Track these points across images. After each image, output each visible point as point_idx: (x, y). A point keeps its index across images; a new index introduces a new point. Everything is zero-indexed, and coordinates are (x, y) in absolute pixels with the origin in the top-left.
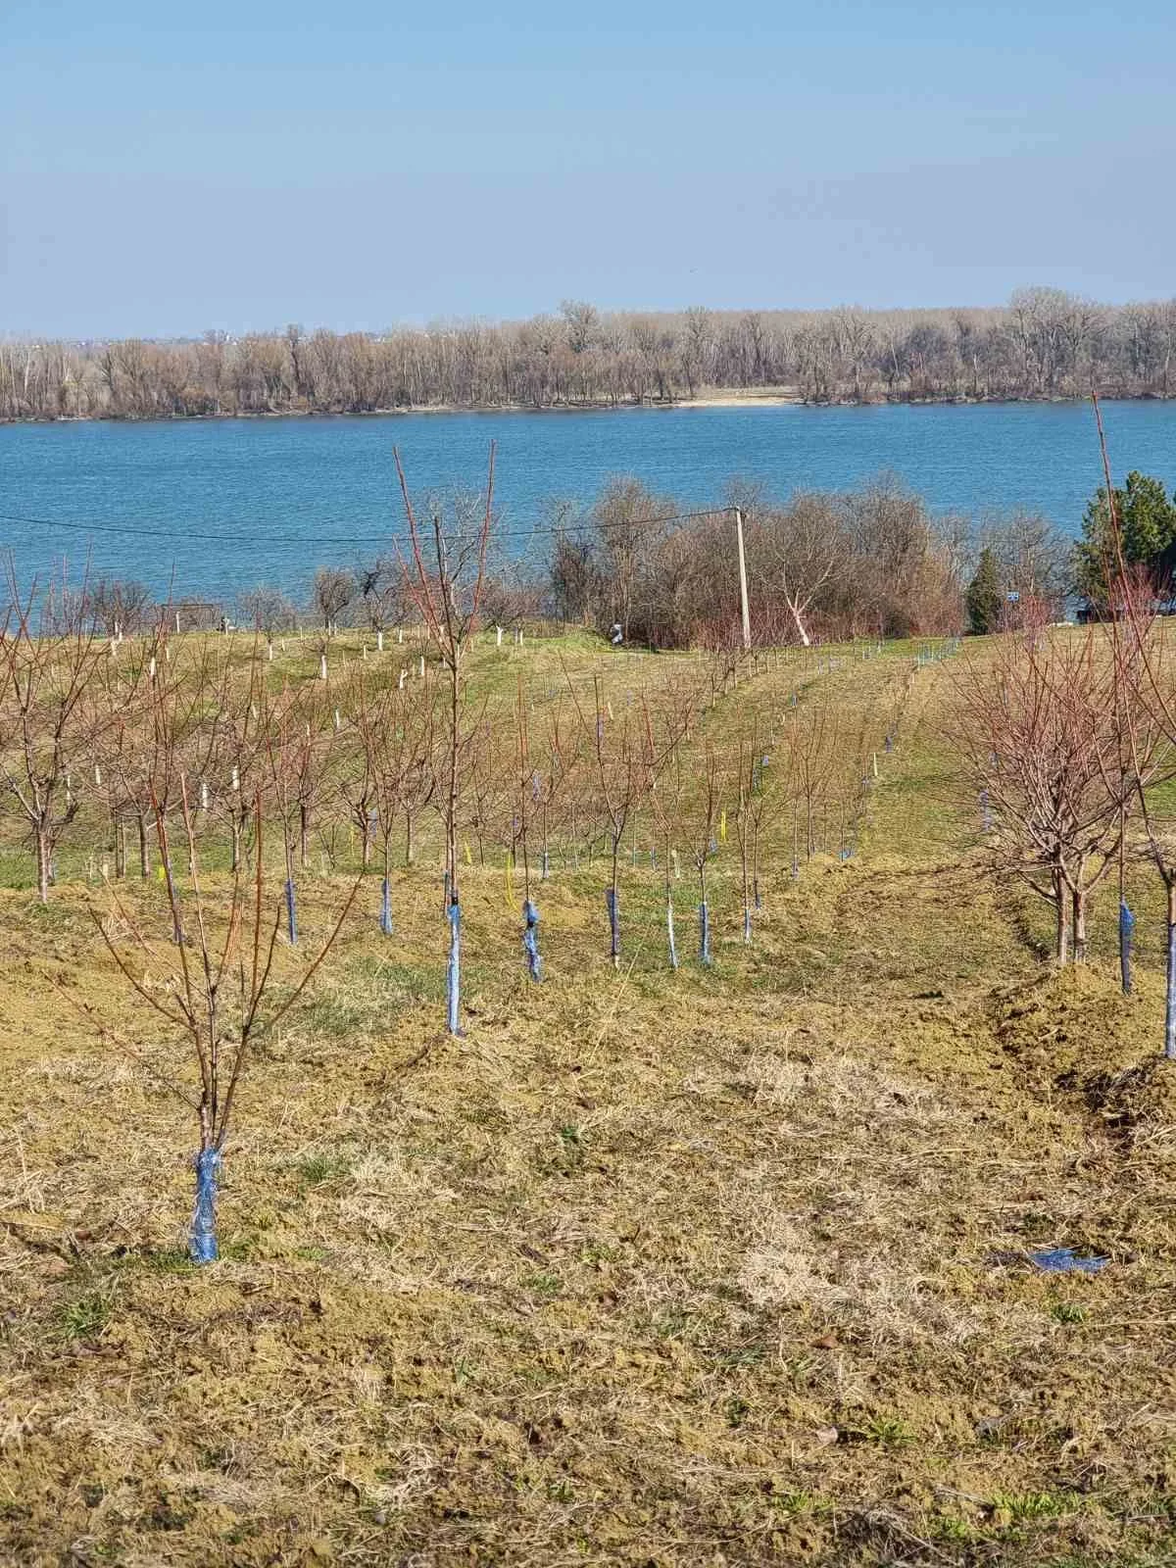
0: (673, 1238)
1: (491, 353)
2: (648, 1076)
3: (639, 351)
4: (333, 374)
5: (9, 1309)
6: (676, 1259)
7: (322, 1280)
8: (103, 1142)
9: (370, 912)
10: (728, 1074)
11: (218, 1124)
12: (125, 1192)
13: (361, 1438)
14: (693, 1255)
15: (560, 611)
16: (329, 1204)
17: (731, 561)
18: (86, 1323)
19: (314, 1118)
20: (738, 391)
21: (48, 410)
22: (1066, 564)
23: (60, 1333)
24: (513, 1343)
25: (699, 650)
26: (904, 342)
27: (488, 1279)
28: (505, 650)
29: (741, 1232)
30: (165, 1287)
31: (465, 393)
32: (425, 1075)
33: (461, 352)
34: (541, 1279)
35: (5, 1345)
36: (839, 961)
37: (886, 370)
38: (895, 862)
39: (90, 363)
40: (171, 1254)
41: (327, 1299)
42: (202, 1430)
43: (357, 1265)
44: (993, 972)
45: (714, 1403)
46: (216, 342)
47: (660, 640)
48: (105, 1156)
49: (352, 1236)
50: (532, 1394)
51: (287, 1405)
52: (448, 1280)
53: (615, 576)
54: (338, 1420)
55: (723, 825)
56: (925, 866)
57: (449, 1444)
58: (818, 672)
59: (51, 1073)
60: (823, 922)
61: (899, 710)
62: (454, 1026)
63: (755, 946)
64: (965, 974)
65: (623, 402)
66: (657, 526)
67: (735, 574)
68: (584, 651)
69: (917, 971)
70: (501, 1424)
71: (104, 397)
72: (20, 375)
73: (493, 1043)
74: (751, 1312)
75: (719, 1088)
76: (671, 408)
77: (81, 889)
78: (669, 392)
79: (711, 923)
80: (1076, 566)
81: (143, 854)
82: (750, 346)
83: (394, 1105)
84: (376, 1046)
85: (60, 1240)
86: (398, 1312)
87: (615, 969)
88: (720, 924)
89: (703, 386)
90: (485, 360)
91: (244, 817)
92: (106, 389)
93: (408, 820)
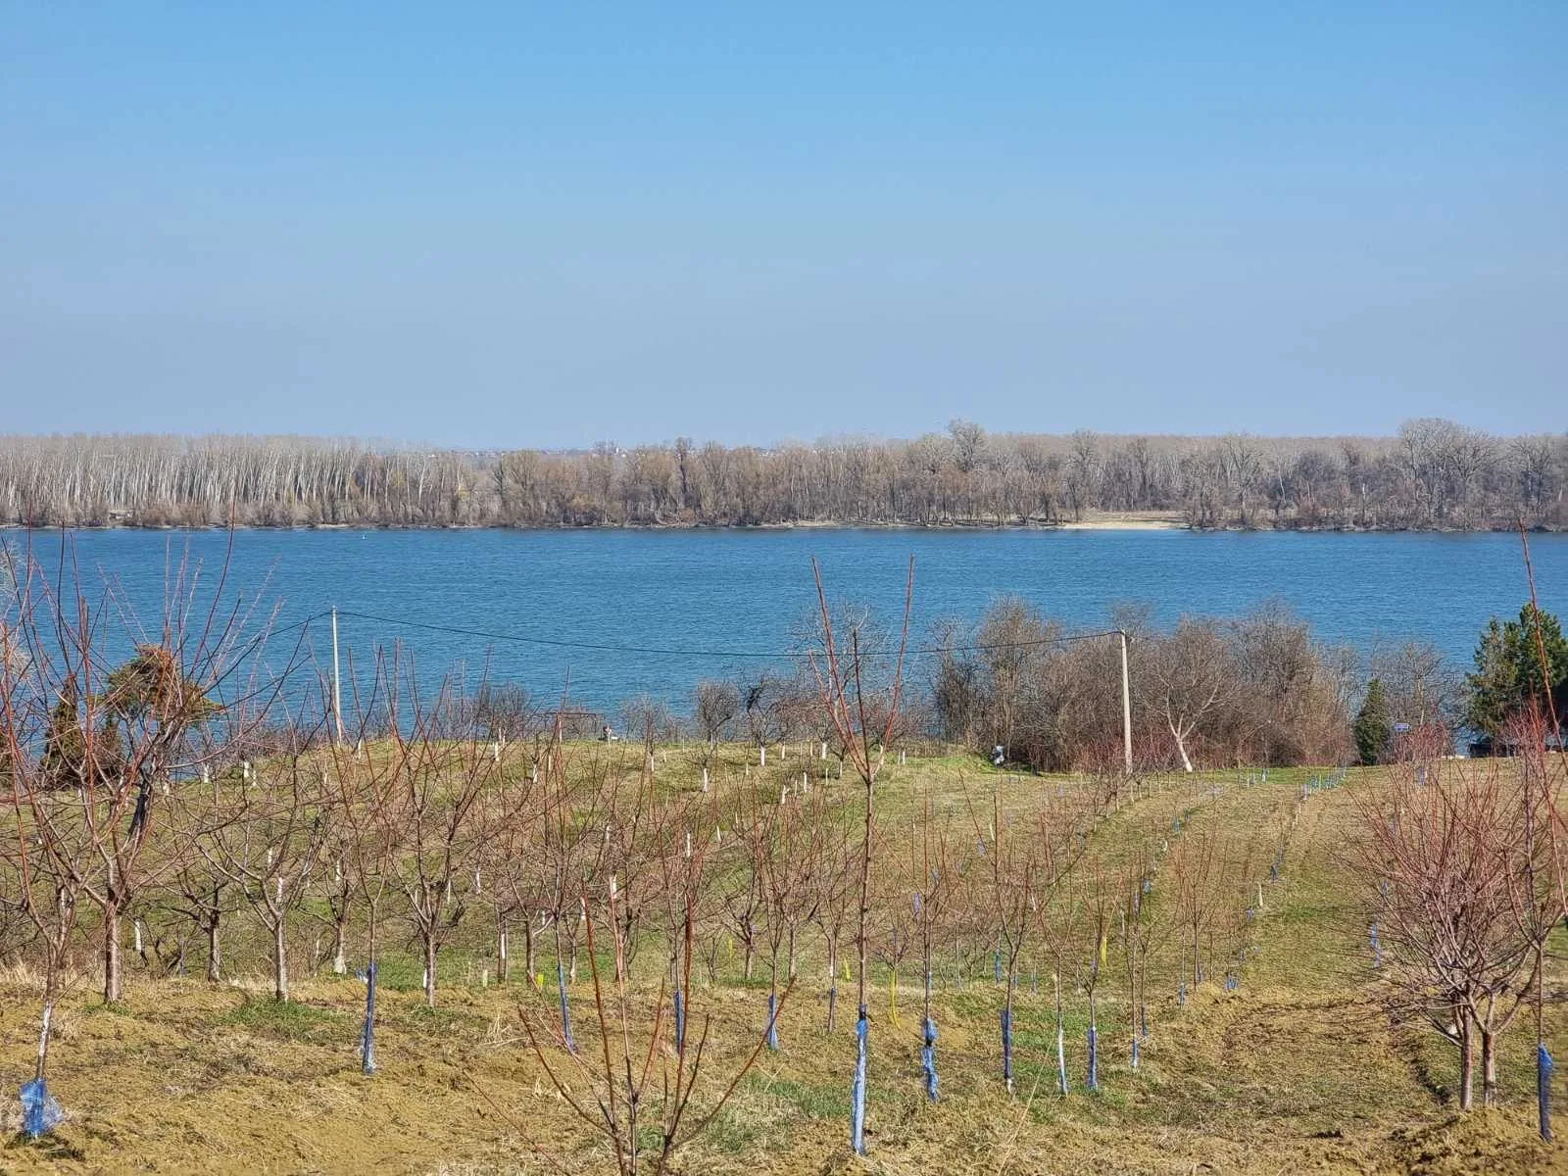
1: (878, 472)
3: (1026, 472)
4: (720, 487)
9: (753, 1027)
15: (943, 731)
17: (1115, 685)
20: (1123, 514)
21: (440, 517)
22: (1456, 696)
25: (1080, 774)
26: (1292, 470)
28: (887, 768)
31: (851, 509)
33: (849, 469)
36: (1231, 1095)
37: (1272, 497)
38: (1285, 995)
39: (484, 472)
44: (1391, 1113)
46: (606, 454)
47: (1042, 762)
53: (998, 697)
55: (1104, 950)
56: (1316, 1000)
58: (1202, 798)
60: (1212, 1053)
61: (1284, 839)
62: (858, 1144)
63: (1143, 1075)
64: (1362, 1114)
65: (1009, 523)
66: (1041, 647)
67: (1118, 698)
68: (966, 771)
69: (1312, 1109)
71: (495, 506)
72: (415, 484)
73: (897, 1164)
76: (1056, 530)
77: (463, 993)
78: (1055, 515)
79: (1098, 1049)
80: (1468, 698)
81: (528, 961)
82: (1136, 471)
84: (774, 1162)
87: (1007, 1093)
88: (1107, 1052)
89: (1088, 509)
90: (872, 477)
91: (628, 927)
92: (497, 498)
93: (792, 936)
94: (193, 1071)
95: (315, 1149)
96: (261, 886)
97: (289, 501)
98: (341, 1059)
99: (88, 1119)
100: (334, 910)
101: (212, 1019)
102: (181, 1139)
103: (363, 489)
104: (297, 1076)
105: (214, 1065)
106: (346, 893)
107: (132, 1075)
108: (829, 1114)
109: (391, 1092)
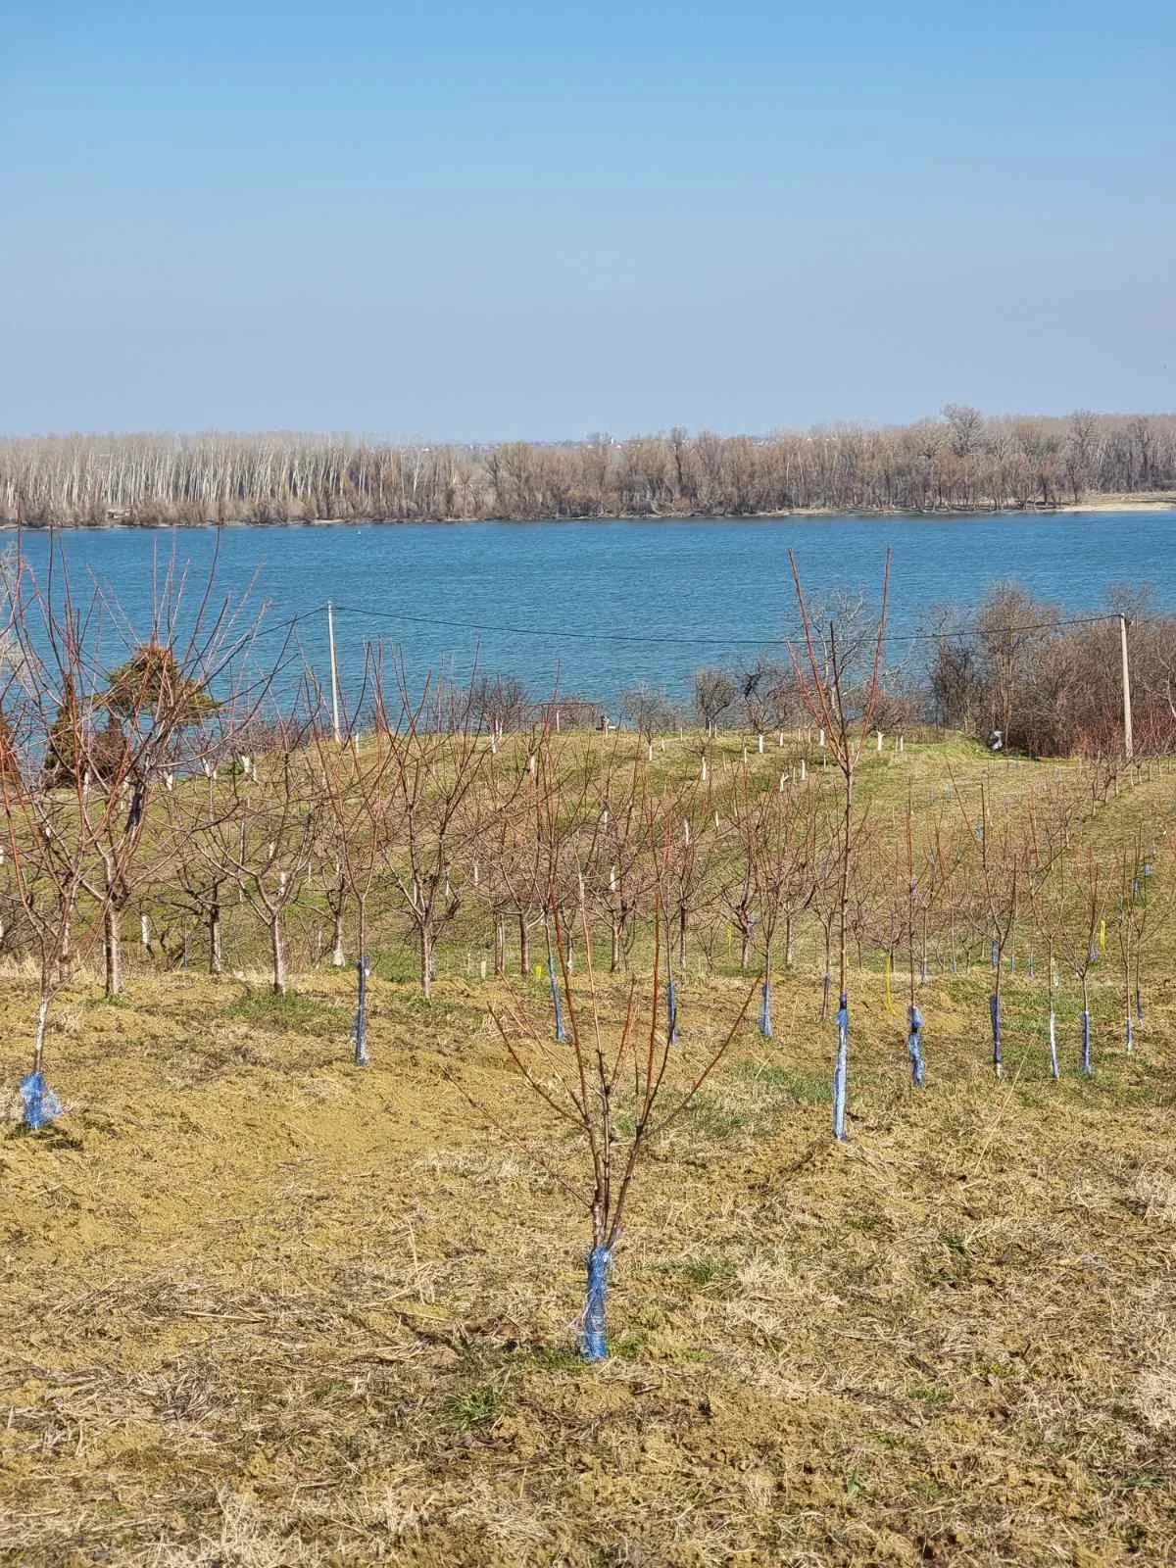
0: (1063, 1355)
1: (873, 457)
2: (1035, 1188)
3: (1023, 455)
4: (715, 476)
5: (402, 1398)
6: (1068, 1376)
7: (711, 1383)
8: (491, 1235)
9: (749, 1015)
10: (1116, 1189)
11: (610, 1224)
12: (512, 1286)
13: (753, 1544)
14: (1085, 1373)
15: (940, 717)
16: (715, 1307)
17: (1114, 668)
18: (479, 1415)
19: (698, 1219)
20: (1123, 496)
21: (435, 511)
23: (453, 1424)
24: (904, 1455)
25: (1079, 758)
27: (876, 1389)
28: (884, 755)
29: (1135, 1352)
30: (556, 1383)
31: (847, 496)
32: (810, 1179)
33: (844, 456)
34: (929, 1391)
35: (400, 1434)
39: (476, 465)
40: (562, 1350)
41: (716, 1402)
42: (595, 1528)
43: (745, 1370)
45: (1111, 1526)
46: (602, 446)
47: (1040, 747)
48: (492, 1249)
49: (738, 1339)
50: (924, 1508)
51: (678, 1507)
52: (836, 1388)
53: (996, 683)
54: (729, 1525)
55: (1102, 934)
57: (842, 1554)
59: (439, 1165)
62: (839, 1130)
63: (1138, 1057)
65: (1006, 507)
66: (1039, 632)
67: (1118, 682)
68: (963, 757)
70: (894, 1537)
71: (490, 498)
72: (409, 478)
73: (878, 1149)
74: (1147, 1435)
75: (1107, 1203)
76: (1055, 513)
77: (461, 985)
78: (1053, 497)
79: (1092, 1032)
81: (523, 952)
82: (1137, 450)
83: (780, 1210)
84: (759, 1148)
85: (450, 1332)
86: (787, 1418)
87: (997, 1077)
88: (1102, 1035)
89: (1088, 491)
90: (867, 464)
91: (623, 918)
92: (492, 490)
93: (788, 923)
94: (193, 1062)
95: (308, 1137)
96: (257, 881)
97: (285, 498)
98: (337, 1049)
99: (87, 1111)
100: (331, 904)
101: (212, 1012)
102: (177, 1129)
103: (357, 484)
104: (294, 1066)
105: (212, 1056)
106: (343, 887)
107: (135, 1067)
108: (818, 1100)
109: (384, 1082)
